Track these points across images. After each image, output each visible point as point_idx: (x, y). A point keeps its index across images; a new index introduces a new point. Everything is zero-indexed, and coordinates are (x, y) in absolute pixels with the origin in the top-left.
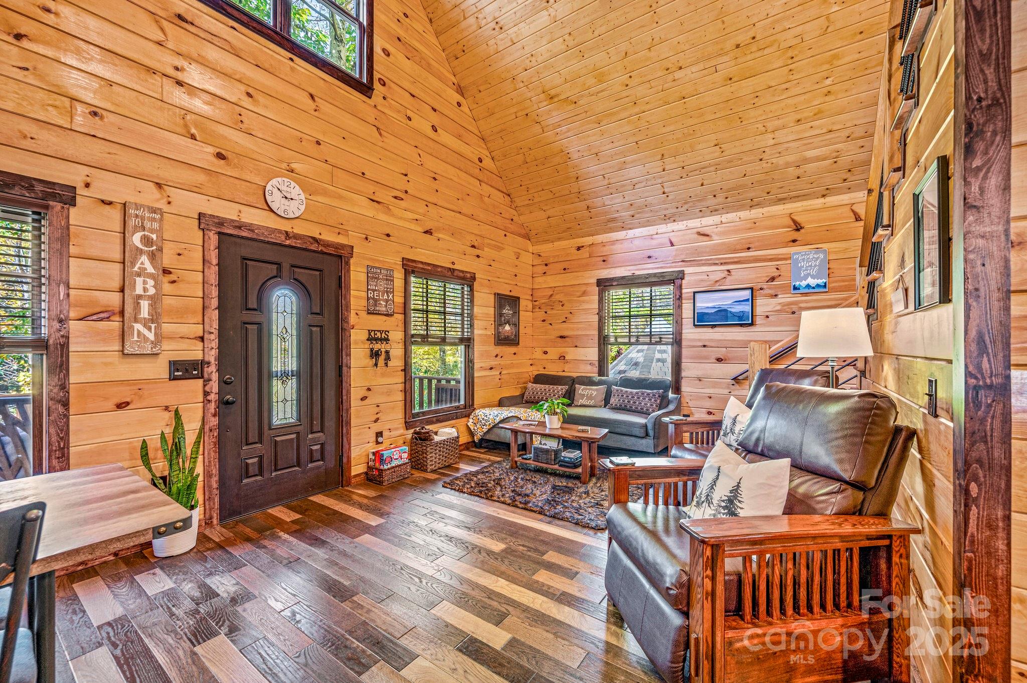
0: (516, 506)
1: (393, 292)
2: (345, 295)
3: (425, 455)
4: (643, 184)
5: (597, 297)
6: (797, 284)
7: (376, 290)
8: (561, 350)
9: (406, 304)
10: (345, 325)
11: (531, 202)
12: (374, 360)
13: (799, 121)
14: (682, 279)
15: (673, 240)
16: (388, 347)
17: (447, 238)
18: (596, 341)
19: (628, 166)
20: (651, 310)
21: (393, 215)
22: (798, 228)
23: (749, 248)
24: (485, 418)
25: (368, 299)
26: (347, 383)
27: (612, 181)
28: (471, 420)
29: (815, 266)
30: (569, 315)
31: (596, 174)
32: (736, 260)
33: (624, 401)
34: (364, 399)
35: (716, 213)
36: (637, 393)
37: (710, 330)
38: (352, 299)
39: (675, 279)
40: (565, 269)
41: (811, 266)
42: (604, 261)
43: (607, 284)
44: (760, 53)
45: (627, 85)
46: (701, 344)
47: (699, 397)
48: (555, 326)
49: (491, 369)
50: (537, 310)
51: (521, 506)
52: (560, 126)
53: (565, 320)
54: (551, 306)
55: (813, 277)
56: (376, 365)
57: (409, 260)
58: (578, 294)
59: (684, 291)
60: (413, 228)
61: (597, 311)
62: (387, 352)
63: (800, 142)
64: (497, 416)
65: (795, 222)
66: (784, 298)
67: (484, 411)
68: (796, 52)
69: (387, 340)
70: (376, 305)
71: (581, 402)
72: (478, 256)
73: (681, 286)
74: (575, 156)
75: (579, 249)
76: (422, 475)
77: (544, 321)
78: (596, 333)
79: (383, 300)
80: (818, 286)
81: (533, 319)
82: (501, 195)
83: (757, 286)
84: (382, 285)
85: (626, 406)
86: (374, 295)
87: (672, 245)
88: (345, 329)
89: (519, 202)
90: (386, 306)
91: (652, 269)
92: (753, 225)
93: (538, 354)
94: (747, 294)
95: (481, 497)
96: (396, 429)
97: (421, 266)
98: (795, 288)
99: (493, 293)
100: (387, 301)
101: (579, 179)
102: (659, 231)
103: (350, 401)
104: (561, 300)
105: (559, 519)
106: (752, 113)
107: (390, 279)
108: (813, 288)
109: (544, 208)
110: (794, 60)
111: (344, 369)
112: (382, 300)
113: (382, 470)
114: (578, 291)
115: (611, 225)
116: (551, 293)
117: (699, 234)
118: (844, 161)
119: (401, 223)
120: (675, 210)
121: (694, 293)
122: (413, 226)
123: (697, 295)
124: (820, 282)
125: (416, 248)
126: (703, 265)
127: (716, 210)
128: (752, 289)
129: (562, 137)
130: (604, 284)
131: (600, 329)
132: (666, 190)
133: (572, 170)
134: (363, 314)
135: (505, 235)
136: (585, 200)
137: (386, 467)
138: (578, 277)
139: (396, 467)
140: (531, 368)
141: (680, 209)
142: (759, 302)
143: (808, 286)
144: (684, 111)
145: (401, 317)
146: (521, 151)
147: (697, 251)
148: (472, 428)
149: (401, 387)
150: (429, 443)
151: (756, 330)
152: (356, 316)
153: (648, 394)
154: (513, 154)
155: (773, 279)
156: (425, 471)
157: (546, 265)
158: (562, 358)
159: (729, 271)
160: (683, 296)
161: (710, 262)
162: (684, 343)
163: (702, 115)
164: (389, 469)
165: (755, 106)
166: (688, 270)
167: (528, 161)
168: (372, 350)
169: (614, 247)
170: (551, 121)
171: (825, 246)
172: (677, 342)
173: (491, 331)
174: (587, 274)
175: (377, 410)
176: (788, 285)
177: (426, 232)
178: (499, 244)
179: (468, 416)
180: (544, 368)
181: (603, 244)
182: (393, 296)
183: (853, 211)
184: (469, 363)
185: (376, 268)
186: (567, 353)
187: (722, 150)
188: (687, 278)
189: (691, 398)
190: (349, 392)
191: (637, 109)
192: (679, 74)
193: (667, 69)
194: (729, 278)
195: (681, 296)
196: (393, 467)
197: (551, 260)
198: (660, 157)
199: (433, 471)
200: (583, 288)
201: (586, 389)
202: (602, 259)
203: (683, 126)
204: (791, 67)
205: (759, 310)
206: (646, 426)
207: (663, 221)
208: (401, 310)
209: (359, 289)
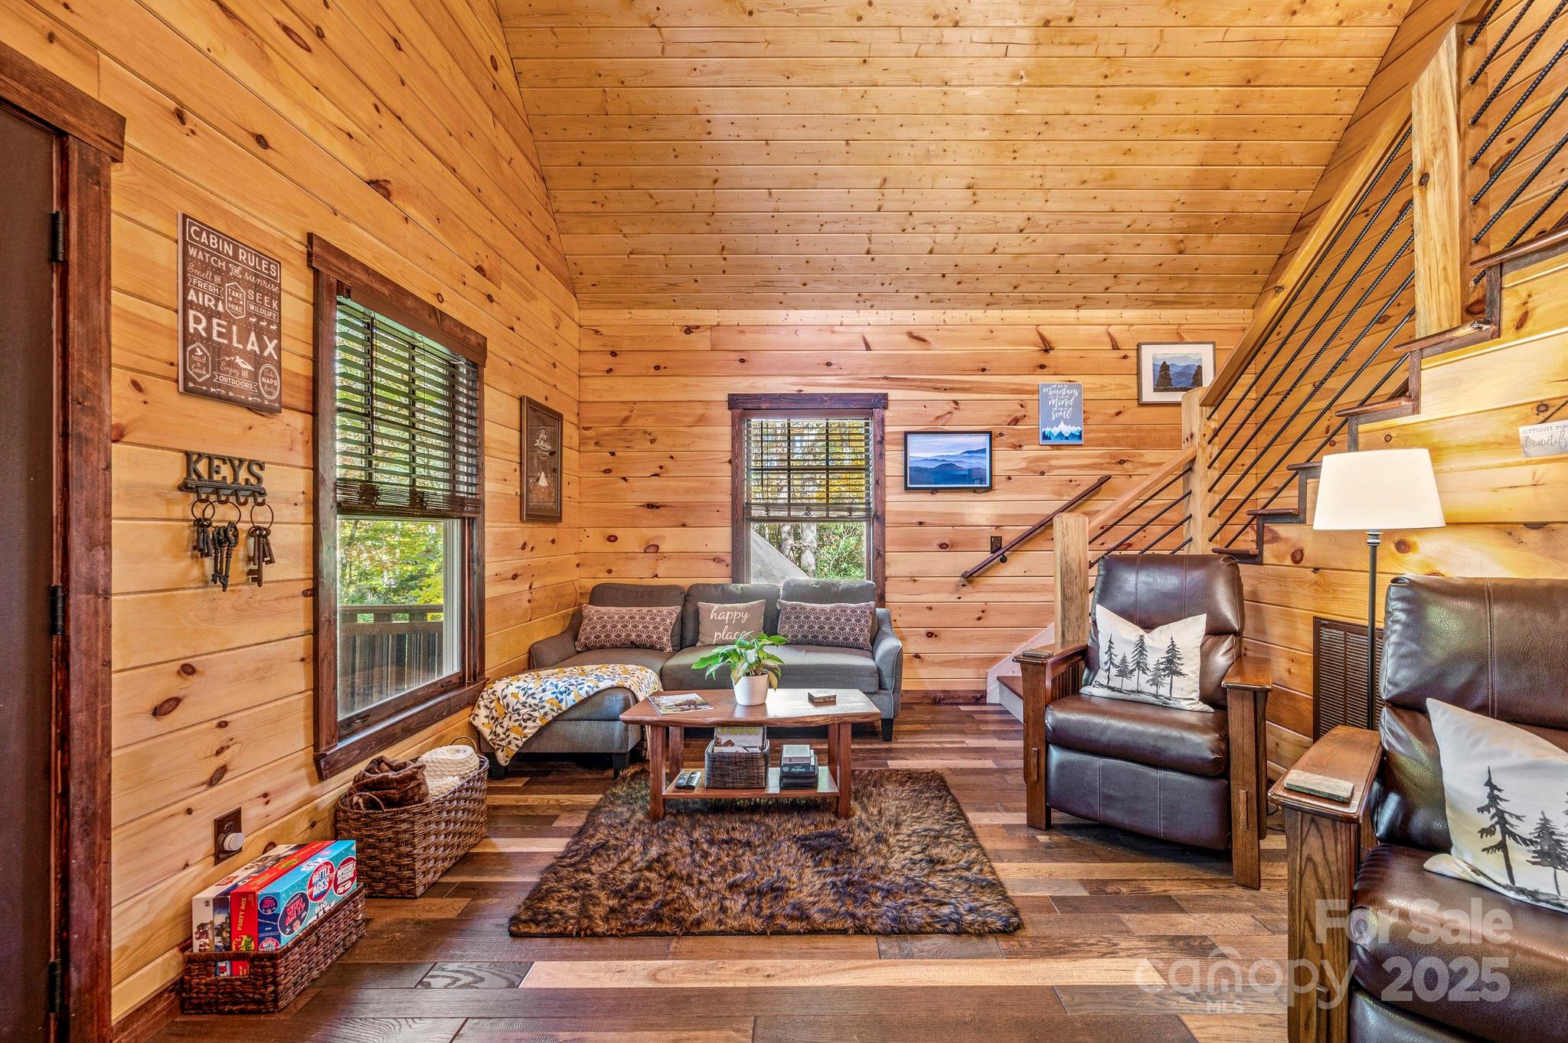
0: (782, 932)
1: (278, 335)
2: (85, 300)
3: (404, 849)
4: (839, 227)
5: (727, 430)
6: (1048, 430)
7: (219, 315)
8: (649, 533)
9: (316, 384)
10: (81, 423)
11: (598, 208)
12: (209, 562)
13: (1084, 182)
14: (885, 407)
15: (869, 339)
16: (262, 516)
17: (426, 223)
18: (728, 515)
19: (820, 184)
20: (827, 460)
21: (278, 83)
22: (1047, 347)
23: (984, 370)
24: (530, 701)
25: (187, 339)
26: (89, 655)
27: (782, 206)
28: (483, 712)
29: (1069, 406)
30: (668, 463)
31: (756, 183)
32: (967, 386)
33: (811, 627)
34: (163, 709)
35: (939, 304)
36: (833, 610)
37: (927, 497)
38: (115, 323)
39: (872, 406)
40: (657, 368)
41: (1063, 406)
42: (742, 361)
43: (750, 406)
44: (1070, 51)
45: (860, 18)
46: (915, 521)
47: (913, 608)
48: (638, 484)
49: (515, 577)
50: (592, 447)
51: (791, 926)
52: (703, 54)
53: (658, 470)
54: (625, 440)
55: (1067, 423)
56: (220, 577)
57: (328, 247)
58: (688, 420)
59: (888, 429)
60: (340, 156)
61: (728, 456)
62: (260, 535)
63: (1075, 217)
64: (568, 692)
65: (1043, 339)
66: (1031, 451)
67: (521, 684)
68: (1113, 70)
69: (258, 494)
70: (216, 367)
71: (717, 636)
72: (490, 298)
73: (883, 420)
74: (721, 131)
75: (689, 330)
76: (404, 914)
77: (608, 471)
78: (728, 499)
79: (245, 354)
80: (1072, 435)
81: (581, 467)
82: (531, 172)
83: (996, 431)
84: (241, 301)
85: (815, 637)
86: (209, 329)
87: (868, 347)
88: (83, 440)
89: (565, 201)
90: (254, 376)
91: (834, 385)
92: (990, 334)
93: (594, 542)
94: (982, 441)
95: (665, 934)
96: (286, 788)
97: (364, 277)
98: (1045, 437)
99: (517, 395)
100: (257, 360)
101: (717, 185)
102: (846, 321)
103: (107, 728)
104: (649, 429)
105: (912, 933)
106: (1035, 149)
107: (268, 290)
108: (1067, 438)
109: (626, 230)
110: (1108, 82)
111: (79, 601)
112: (239, 352)
113: (272, 957)
114: (686, 415)
115: (760, 294)
116: (627, 413)
117: (911, 335)
118: (1116, 259)
119: (302, 121)
120: (880, 288)
121: (906, 434)
122: (339, 149)
123: (910, 438)
124: (1075, 429)
125: (347, 218)
126: (918, 388)
127: (939, 301)
128: (990, 433)
129: (700, 80)
130: (742, 406)
131: (736, 492)
132: (873, 248)
133: (709, 161)
134: (166, 393)
135: (538, 268)
136: (720, 232)
137: (286, 939)
138: (686, 385)
139: (321, 922)
140: (580, 572)
141: (886, 287)
142: (999, 454)
143: (1060, 435)
144: (940, 110)
145: (299, 422)
146: (599, 81)
147: (909, 363)
148: (486, 731)
149: (300, 646)
150: (415, 808)
151: (995, 498)
152: (132, 393)
153: (854, 611)
154: (574, 83)
155: (1016, 421)
156: (410, 895)
157: (614, 354)
158: (652, 548)
159: (956, 402)
160: (887, 437)
161: (928, 384)
162: (889, 519)
163: (965, 126)
164: (298, 942)
165: (1040, 137)
166: (894, 394)
167: (610, 110)
168: (201, 524)
169: (762, 337)
170: (685, 35)
171: (1080, 379)
172: (876, 517)
173: (513, 489)
174: (709, 383)
175: (219, 737)
176: (1036, 432)
177: (374, 183)
178: (527, 284)
179: (472, 703)
180: (610, 571)
181: (741, 329)
182: (278, 349)
183: (1109, 334)
184: (472, 564)
185: (220, 235)
186: (662, 538)
187: (975, 198)
188: (892, 407)
189: (900, 611)
190: (100, 693)
191: (863, 74)
192: (951, 34)
193: (936, 17)
194: (956, 414)
195: (883, 438)
196: (313, 928)
197: (626, 345)
198: (878, 182)
199: (432, 889)
200: (700, 410)
201: (726, 610)
202: (739, 356)
203: (932, 137)
204: (1102, 91)
205: (1000, 468)
206: (879, 671)
207: (854, 304)
208: (301, 400)
209: (150, 295)
